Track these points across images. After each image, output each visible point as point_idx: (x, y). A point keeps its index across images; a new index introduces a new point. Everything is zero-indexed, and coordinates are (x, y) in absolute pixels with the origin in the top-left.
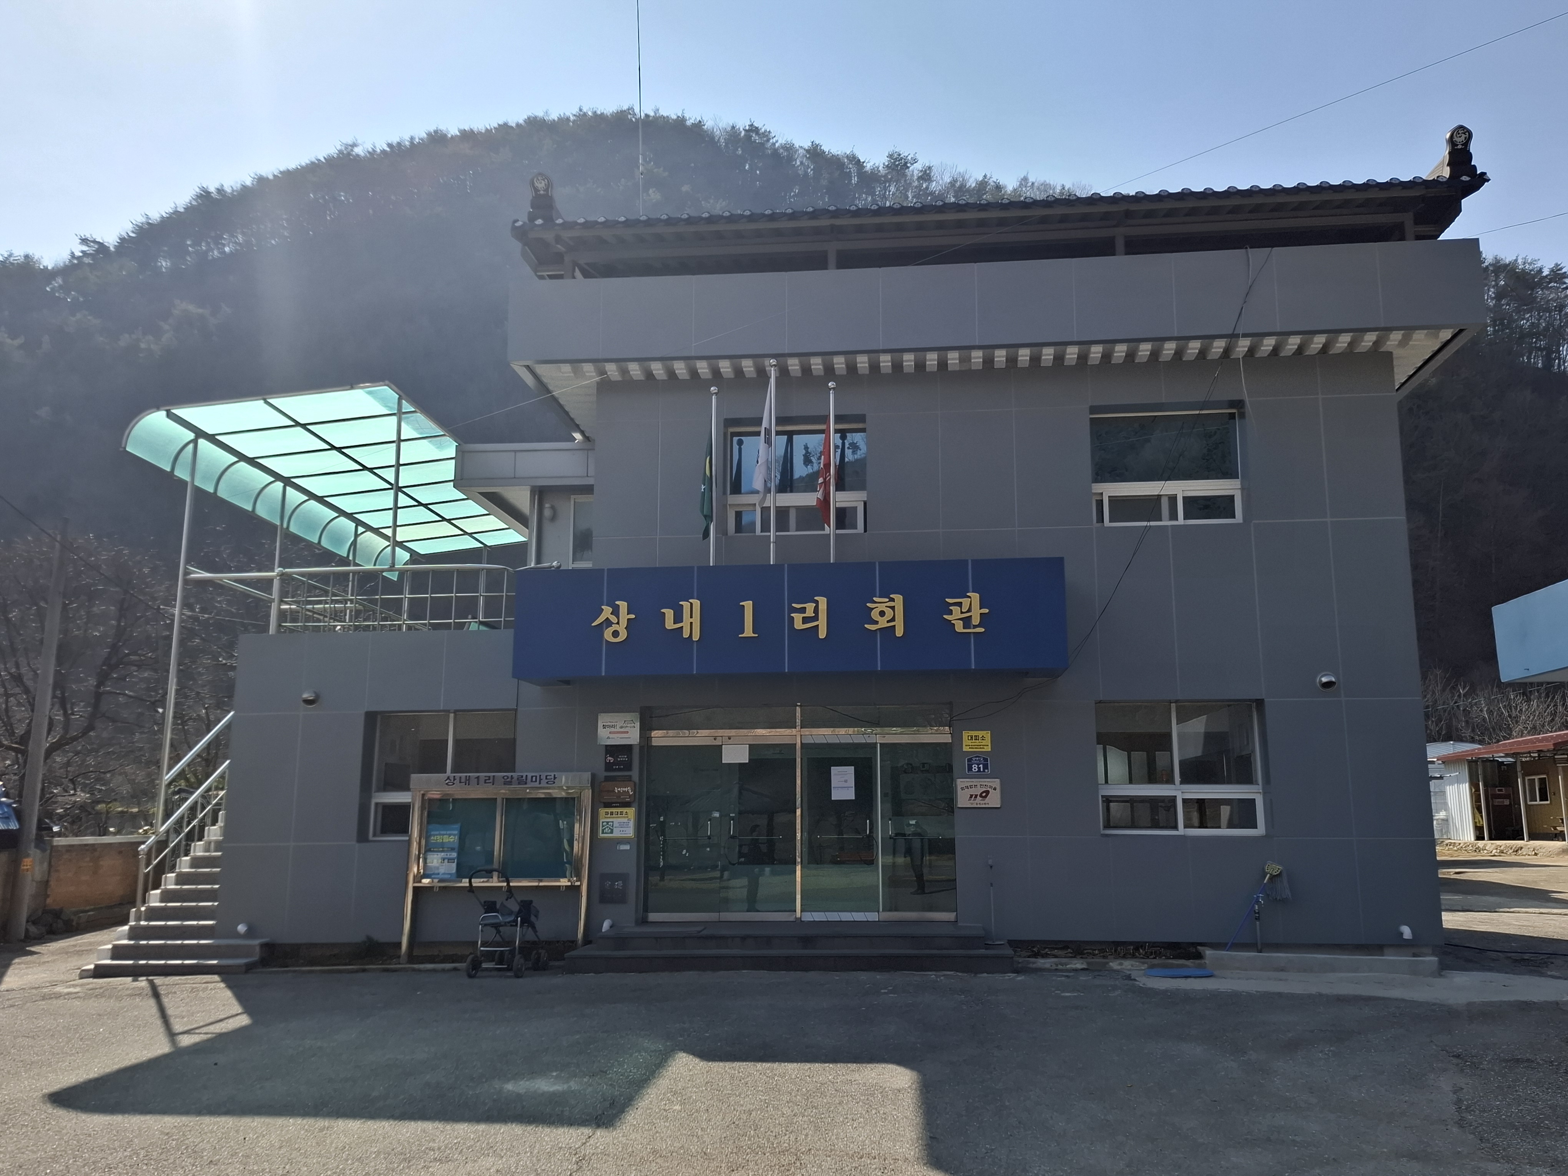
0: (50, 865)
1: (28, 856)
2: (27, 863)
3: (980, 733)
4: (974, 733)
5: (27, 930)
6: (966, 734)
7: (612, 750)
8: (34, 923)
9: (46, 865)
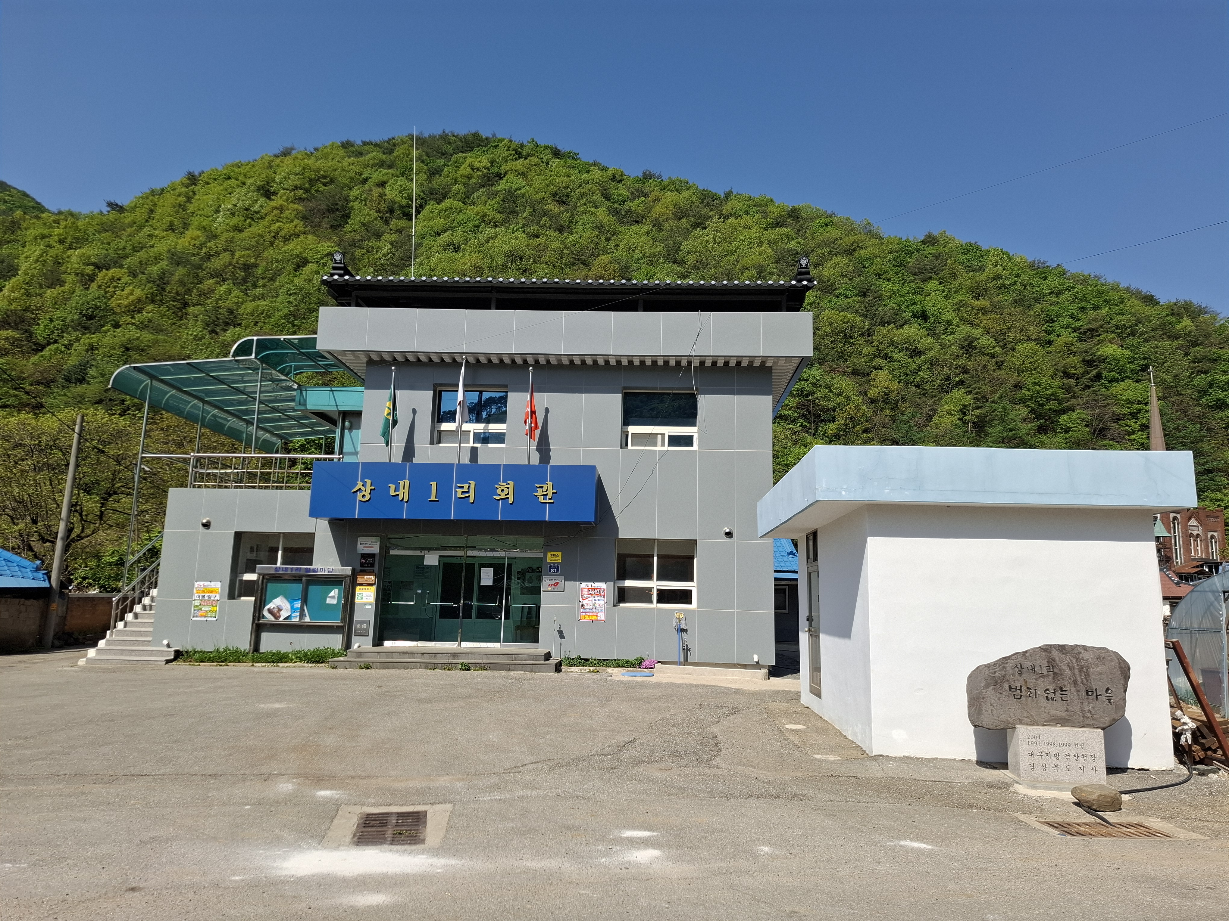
0: (67, 608)
1: (55, 602)
2: (54, 606)
3: (556, 553)
4: (553, 553)
5: (53, 643)
6: (549, 553)
7: (364, 556)
8: (59, 639)
9: (64, 608)
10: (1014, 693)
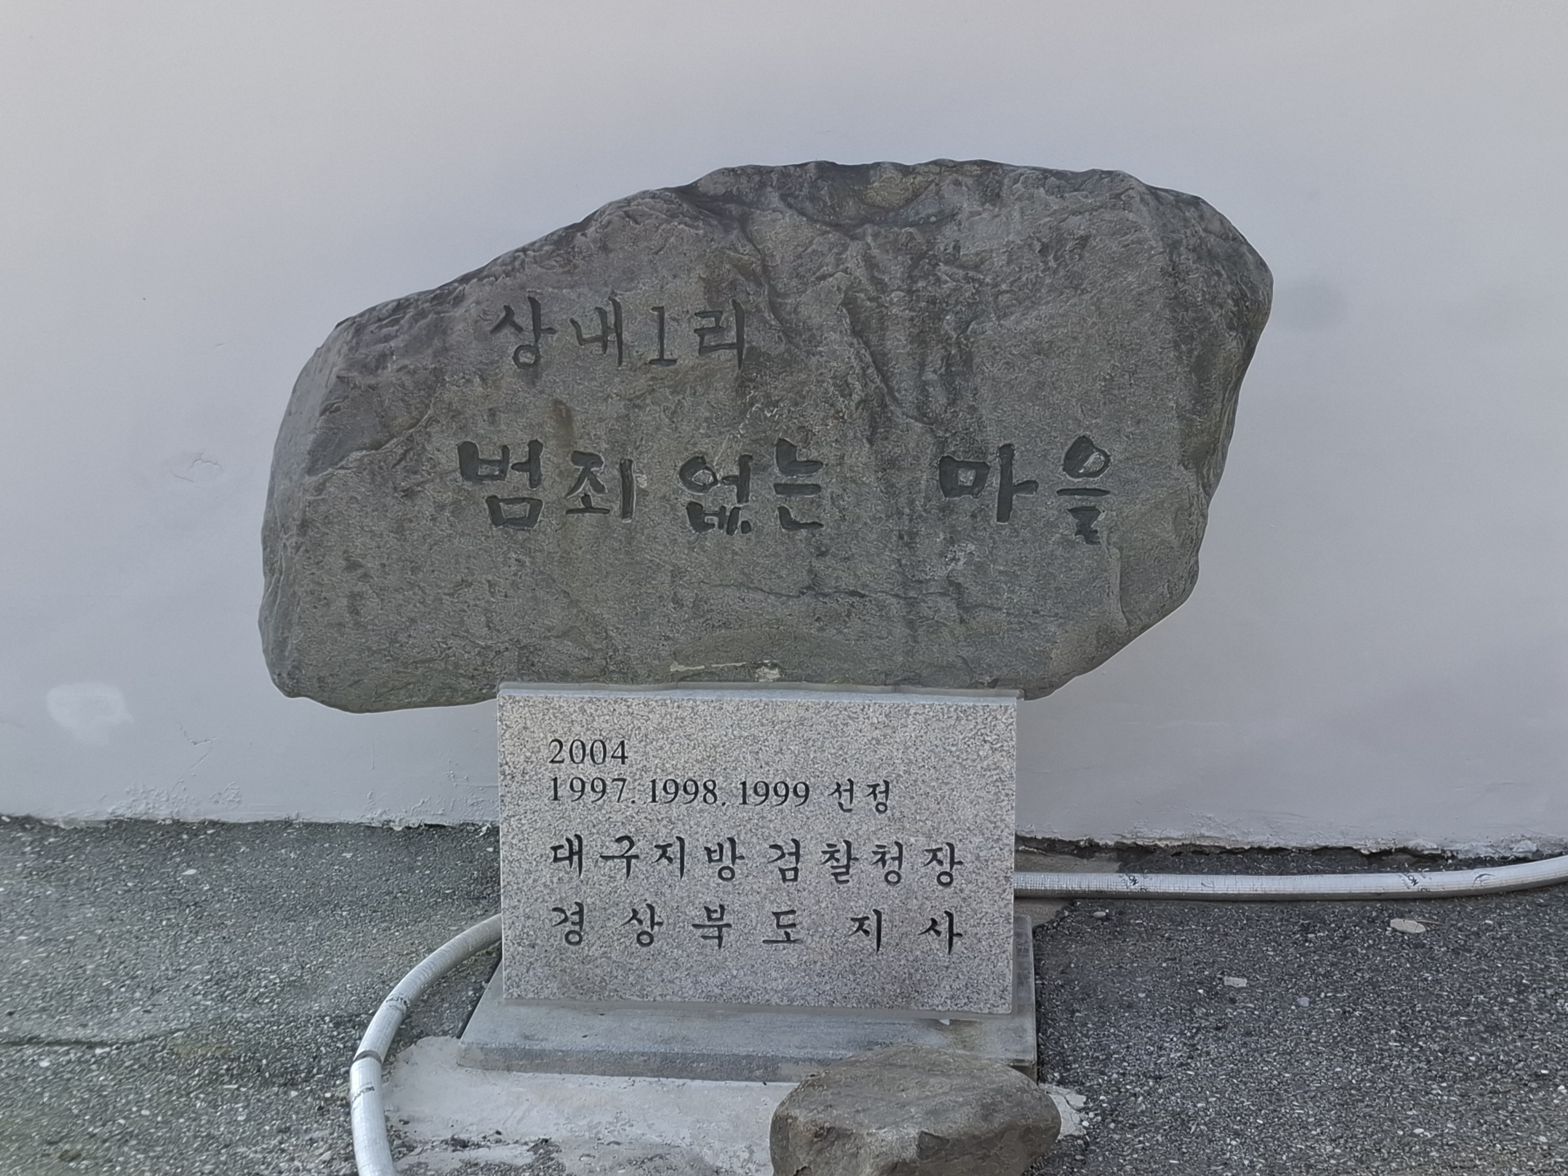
10: (492, 488)
